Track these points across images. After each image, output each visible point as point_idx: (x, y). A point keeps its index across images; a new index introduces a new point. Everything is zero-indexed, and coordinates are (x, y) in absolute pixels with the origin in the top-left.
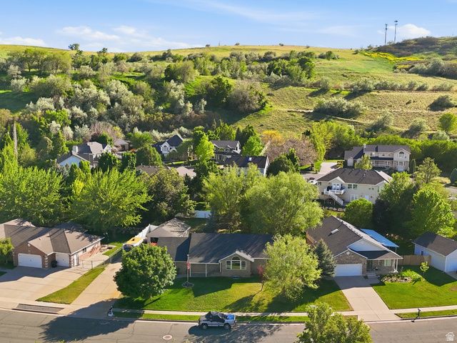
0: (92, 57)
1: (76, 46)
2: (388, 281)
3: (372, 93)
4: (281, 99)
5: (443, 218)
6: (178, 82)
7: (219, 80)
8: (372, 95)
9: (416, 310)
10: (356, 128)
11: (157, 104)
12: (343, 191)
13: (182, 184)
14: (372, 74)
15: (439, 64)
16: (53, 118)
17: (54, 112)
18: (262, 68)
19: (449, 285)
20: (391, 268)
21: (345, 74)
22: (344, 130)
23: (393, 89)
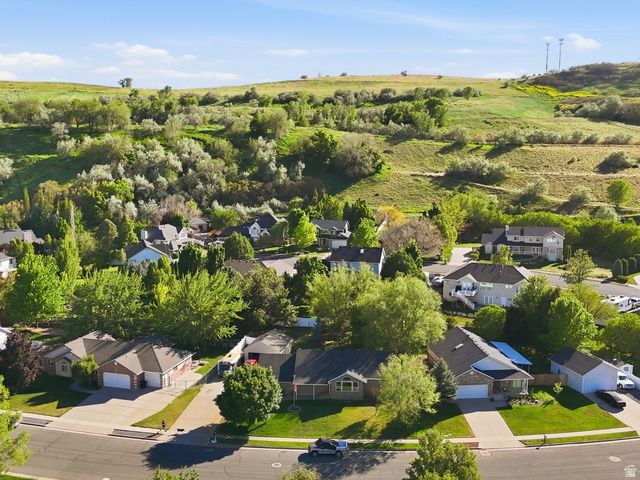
0: (152, 98)
1: (128, 81)
2: (515, 405)
3: (523, 148)
4: (403, 158)
5: (584, 330)
6: (268, 138)
7: (321, 135)
8: (523, 151)
9: (541, 437)
10: (499, 198)
11: (242, 168)
12: (474, 293)
13: (281, 286)
14: (524, 120)
15: (616, 104)
16: (112, 192)
17: (112, 183)
18: (377, 114)
19: (584, 409)
20: (521, 389)
21: (488, 121)
22: (483, 205)
23: (552, 141)
